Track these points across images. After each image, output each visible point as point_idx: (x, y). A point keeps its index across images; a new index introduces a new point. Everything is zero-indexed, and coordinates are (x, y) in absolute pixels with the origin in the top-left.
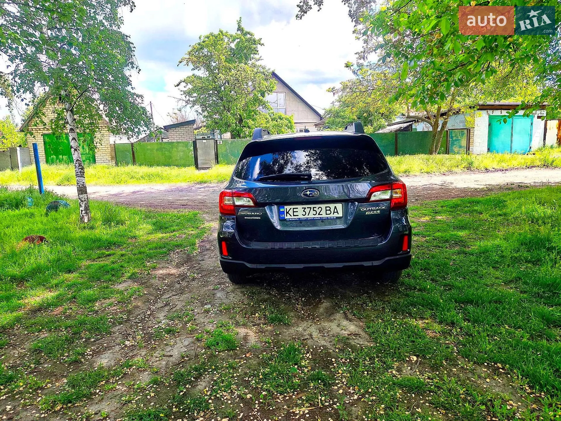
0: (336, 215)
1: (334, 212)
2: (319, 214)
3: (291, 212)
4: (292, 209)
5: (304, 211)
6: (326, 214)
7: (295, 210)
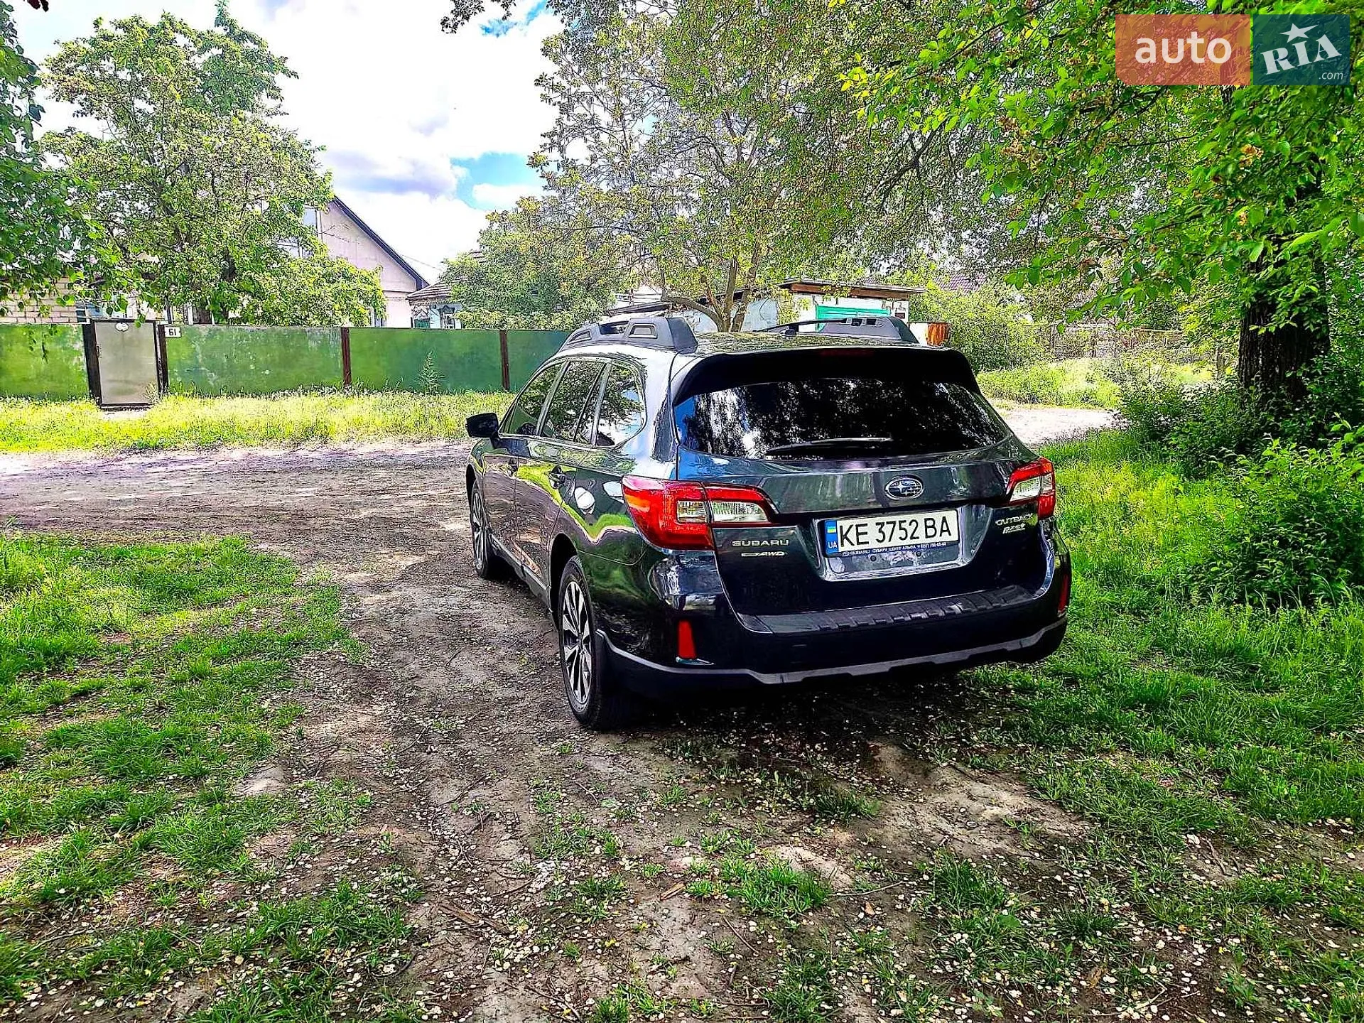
0: (946, 538)
1: (942, 531)
2: (912, 538)
4: (854, 528)
5: (880, 531)
6: (927, 537)
7: (861, 530)
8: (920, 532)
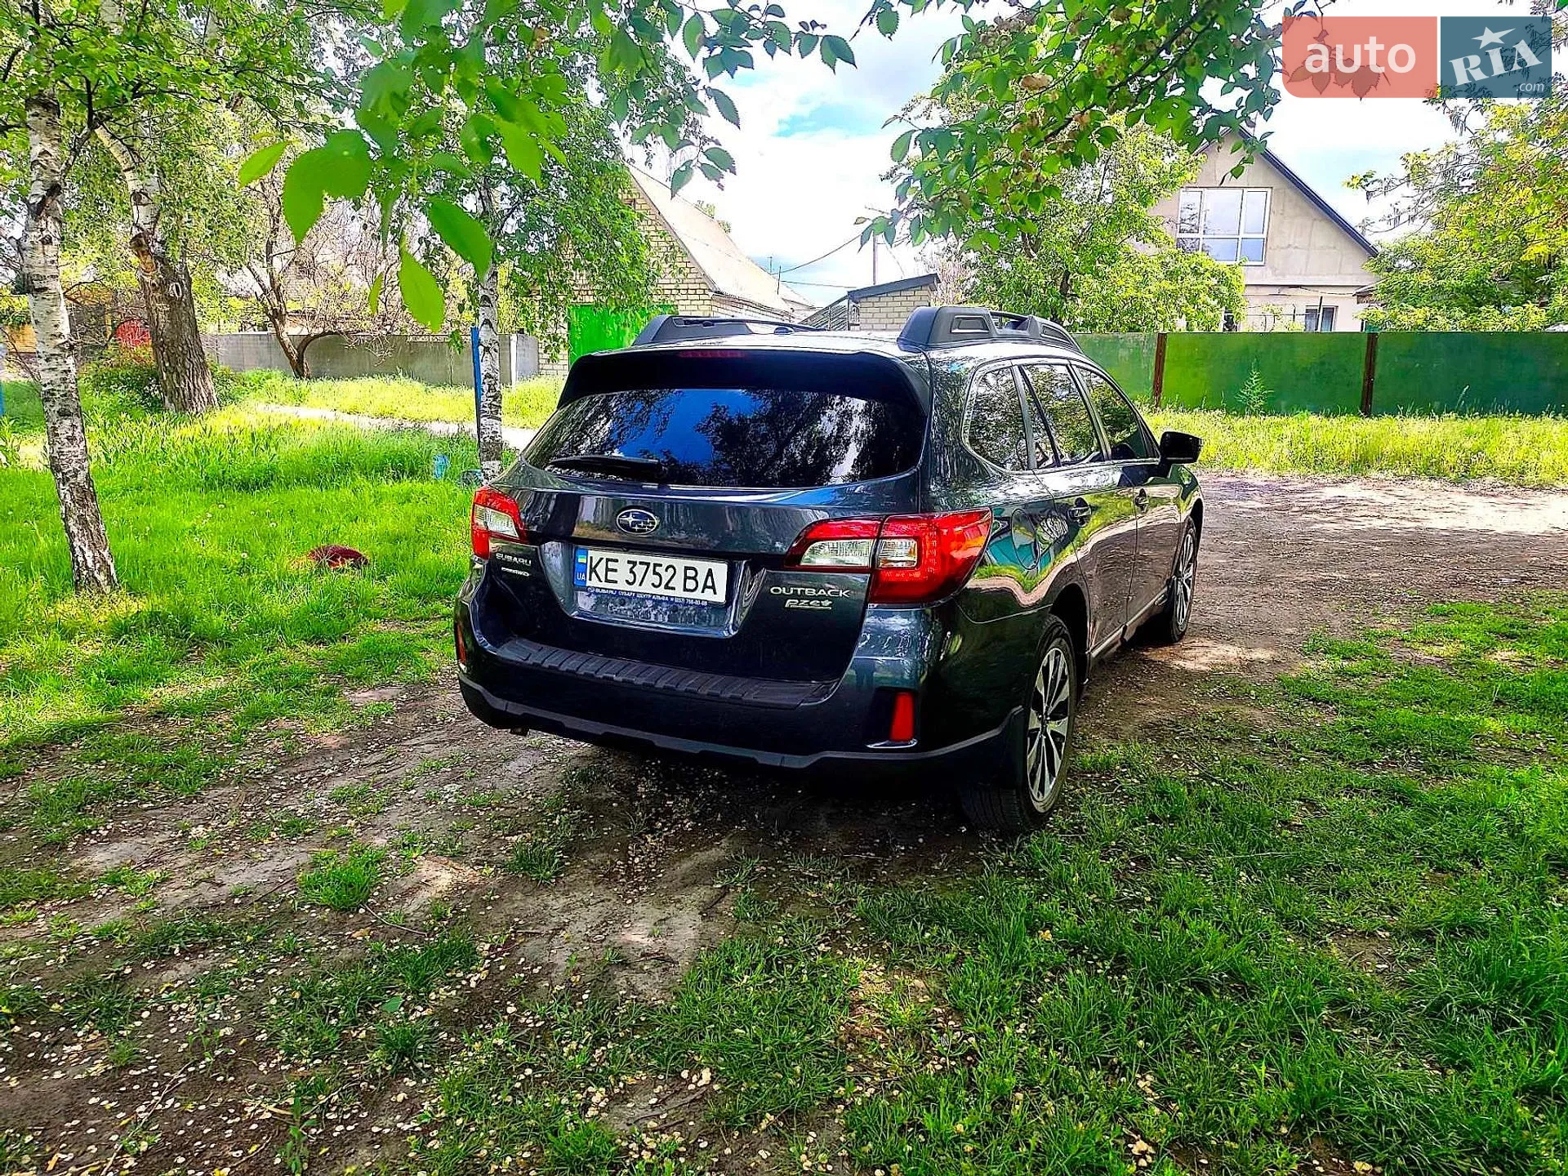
3: (601, 570)
4: (604, 561)
6: (685, 589)
8: (678, 582)
